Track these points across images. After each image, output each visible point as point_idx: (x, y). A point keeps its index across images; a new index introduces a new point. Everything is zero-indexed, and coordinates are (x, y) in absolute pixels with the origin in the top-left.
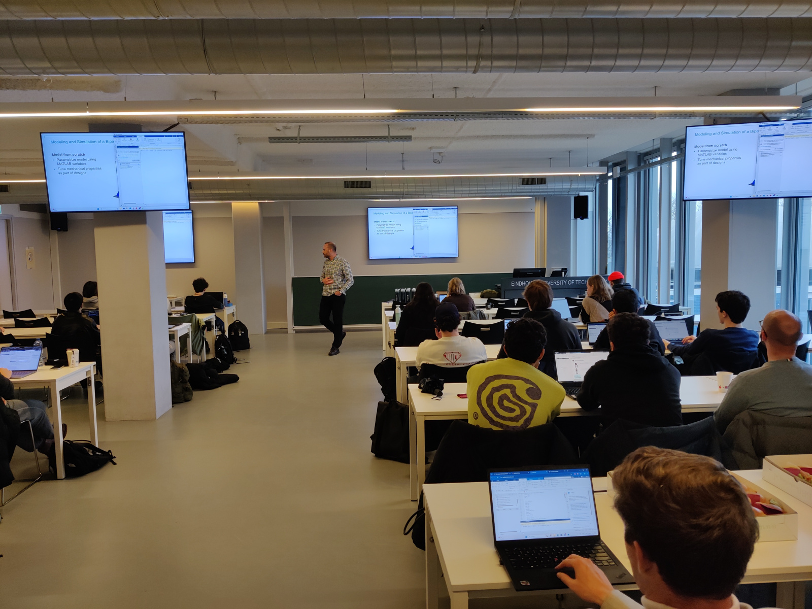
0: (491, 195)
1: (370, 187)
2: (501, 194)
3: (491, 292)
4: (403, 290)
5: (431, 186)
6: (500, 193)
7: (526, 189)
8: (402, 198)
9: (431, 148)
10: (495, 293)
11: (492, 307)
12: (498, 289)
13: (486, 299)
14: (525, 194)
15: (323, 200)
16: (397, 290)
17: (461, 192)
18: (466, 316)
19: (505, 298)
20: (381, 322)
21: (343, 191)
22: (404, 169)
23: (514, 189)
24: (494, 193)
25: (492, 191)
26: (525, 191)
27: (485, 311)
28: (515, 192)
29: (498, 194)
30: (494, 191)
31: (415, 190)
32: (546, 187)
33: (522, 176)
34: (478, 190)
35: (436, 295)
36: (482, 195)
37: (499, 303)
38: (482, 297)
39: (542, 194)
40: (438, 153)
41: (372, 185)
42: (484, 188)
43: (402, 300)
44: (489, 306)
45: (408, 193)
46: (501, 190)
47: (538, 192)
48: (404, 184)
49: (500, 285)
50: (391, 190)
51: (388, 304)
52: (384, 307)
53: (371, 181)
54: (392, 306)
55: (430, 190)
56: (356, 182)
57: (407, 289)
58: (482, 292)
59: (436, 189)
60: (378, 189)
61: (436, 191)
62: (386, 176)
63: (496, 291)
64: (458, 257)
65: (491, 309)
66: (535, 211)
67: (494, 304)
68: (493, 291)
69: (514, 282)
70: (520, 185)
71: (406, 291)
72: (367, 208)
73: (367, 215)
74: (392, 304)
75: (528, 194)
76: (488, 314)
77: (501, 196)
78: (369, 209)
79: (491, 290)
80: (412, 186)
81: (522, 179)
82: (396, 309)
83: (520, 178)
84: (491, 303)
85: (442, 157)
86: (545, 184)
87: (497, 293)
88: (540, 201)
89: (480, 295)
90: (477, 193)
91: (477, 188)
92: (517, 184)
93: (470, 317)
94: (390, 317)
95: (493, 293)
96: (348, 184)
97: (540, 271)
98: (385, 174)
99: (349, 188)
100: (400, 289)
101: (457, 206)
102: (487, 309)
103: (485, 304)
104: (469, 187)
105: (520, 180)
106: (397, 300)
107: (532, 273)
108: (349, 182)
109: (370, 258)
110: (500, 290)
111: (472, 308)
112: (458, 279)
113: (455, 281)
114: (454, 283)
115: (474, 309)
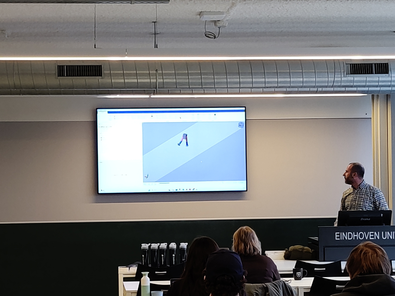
0: (300, 89)
1: (100, 75)
2: (315, 89)
3: (303, 249)
5: (201, 74)
6: (314, 87)
7: (357, 81)
8: (154, 94)
9: (200, 14)
10: (308, 252)
11: (304, 275)
12: (314, 245)
13: (295, 262)
14: (355, 89)
15: (21, 96)
16: (145, 246)
17: (250, 85)
19: (324, 261)
21: (55, 81)
22: (156, 46)
23: (337, 82)
25: (301, 84)
26: (355, 84)
27: (292, 283)
28: (339, 86)
30: (304, 84)
31: (174, 80)
32: (389, 79)
33: (351, 60)
34: (278, 82)
36: (285, 89)
37: (315, 269)
38: (287, 257)
39: (382, 89)
40: (212, 21)
41: (105, 72)
43: (152, 263)
44: (299, 274)
45: (163, 85)
46: (315, 82)
47: (377, 86)
48: (157, 70)
49: (316, 238)
50: (136, 81)
51: (129, 269)
52: (123, 275)
53: (101, 66)
54: (135, 273)
55: (201, 81)
56: (77, 66)
57: (161, 244)
58: (287, 249)
59: (209, 79)
60: (113, 79)
61: (210, 83)
62: (127, 57)
63: (310, 249)
64: (247, 191)
65: (302, 279)
66: (371, 116)
67: (306, 271)
68: (305, 249)
69: (339, 233)
70: (346, 74)
71: (160, 248)
72: (95, 109)
73: (96, 120)
74: (134, 270)
75: (359, 89)
76: (298, 287)
77: (316, 92)
78: (98, 110)
79: (301, 247)
80: (170, 74)
81: (350, 64)
82: (143, 279)
83: (346, 64)
84: (302, 269)
85: (219, 28)
86: (388, 73)
87: (311, 252)
88: (380, 100)
89: (284, 254)
90: (277, 87)
91: (276, 78)
92: (342, 74)
93: (267, 292)
94: (131, 293)
95: (306, 252)
96: (63, 70)
97: (382, 215)
98: (126, 54)
99: (64, 76)
100: (150, 244)
101: (245, 107)
102: (295, 279)
103: (292, 270)
104: (264, 77)
105: (346, 66)
106: (143, 263)
107: (370, 219)
108: (65, 67)
109: (100, 192)
110: (317, 246)
111: (273, 277)
112: (249, 229)
113: (245, 232)
114: (242, 236)
115: (275, 279)
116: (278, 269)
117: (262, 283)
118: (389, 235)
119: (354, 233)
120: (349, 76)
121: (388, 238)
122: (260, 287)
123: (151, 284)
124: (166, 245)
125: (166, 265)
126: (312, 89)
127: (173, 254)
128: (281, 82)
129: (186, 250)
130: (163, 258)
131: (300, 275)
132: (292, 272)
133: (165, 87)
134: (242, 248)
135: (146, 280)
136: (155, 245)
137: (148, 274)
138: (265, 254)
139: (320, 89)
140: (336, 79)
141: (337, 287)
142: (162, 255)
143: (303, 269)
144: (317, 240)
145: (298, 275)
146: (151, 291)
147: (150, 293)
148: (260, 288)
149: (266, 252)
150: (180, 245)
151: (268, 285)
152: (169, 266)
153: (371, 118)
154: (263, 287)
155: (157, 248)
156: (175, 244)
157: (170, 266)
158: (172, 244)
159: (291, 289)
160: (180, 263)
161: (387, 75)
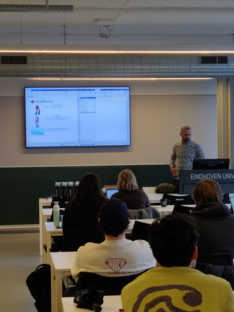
1: (26, 63)
2: (177, 74)
4: (65, 184)
5: (97, 63)
6: (176, 72)
7: (206, 69)
8: (64, 77)
9: (96, 20)
13: (162, 195)
14: (204, 74)
16: (58, 184)
17: (132, 71)
18: (137, 215)
19: (183, 194)
20: (38, 223)
22: (65, 43)
23: (192, 69)
24: (170, 72)
25: (167, 71)
26: (204, 71)
27: (160, 209)
28: (193, 72)
29: (175, 74)
30: (169, 71)
31: (78, 67)
32: (228, 67)
33: (201, 54)
34: (151, 69)
35: (104, 190)
38: (158, 192)
40: (104, 26)
41: (29, 61)
42: (158, 67)
43: (63, 196)
44: (164, 203)
45: (70, 71)
46: (177, 69)
48: (66, 60)
50: (51, 67)
51: (47, 200)
52: (42, 204)
53: (26, 57)
55: (97, 68)
57: (69, 182)
59: (103, 66)
60: (35, 66)
61: (104, 70)
62: (44, 50)
64: (130, 145)
65: (167, 206)
66: (217, 94)
69: (193, 174)
71: (68, 185)
72: (24, 87)
73: (24, 95)
74: (50, 201)
75: (208, 74)
76: (163, 212)
77: (178, 77)
79: (167, 184)
80: (75, 63)
81: (201, 57)
85: (110, 30)
87: (174, 188)
88: (223, 82)
89: (155, 189)
90: (150, 73)
91: (149, 66)
92: (196, 63)
93: (142, 215)
94: (47, 216)
95: (170, 188)
97: (223, 162)
99: (0, 64)
101: (129, 87)
102: (162, 207)
104: (141, 65)
105: (198, 58)
106: (57, 196)
107: (214, 165)
108: (1, 57)
109: (27, 146)
110: (178, 184)
111: (146, 204)
112: (130, 171)
113: (126, 173)
115: (147, 206)
118: (228, 176)
120: (200, 65)
124: (73, 183)
128: (153, 69)
130: (70, 192)
132: (160, 202)
133: (72, 72)
135: (57, 208)
137: (59, 203)
143: (167, 200)
144: (178, 179)
151: (142, 211)
154: (139, 212)
158: (77, 182)
159: (158, 213)
161: (226, 64)
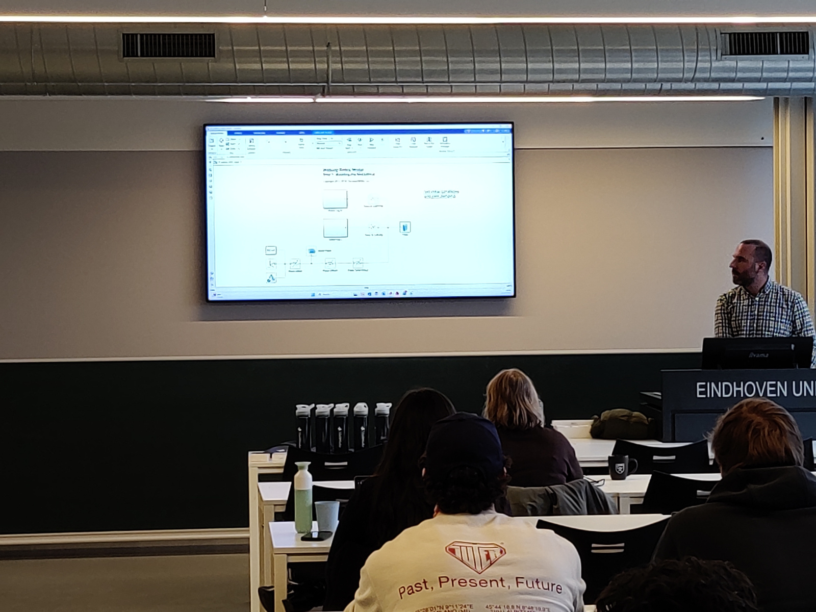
0: (626, 86)
1: (212, 54)
2: (657, 86)
3: (630, 416)
4: (323, 409)
5: (421, 53)
6: (655, 81)
7: (744, 70)
8: (324, 95)
10: (640, 422)
11: (633, 469)
12: (652, 407)
13: (612, 444)
14: (738, 86)
15: (48, 97)
16: (303, 409)
17: (523, 77)
19: (674, 441)
20: (244, 522)
21: (118, 67)
23: (703, 70)
25: (628, 76)
26: (739, 75)
27: (607, 486)
28: (706, 80)
30: (635, 76)
31: (365, 66)
32: (810, 65)
33: (731, 24)
34: (579, 71)
36: (593, 86)
37: (655, 458)
38: (597, 433)
41: (221, 47)
43: (318, 444)
44: (621, 467)
45: (342, 76)
46: (657, 71)
47: (784, 80)
48: (328, 45)
49: (657, 395)
50: (285, 66)
51: (271, 457)
52: (257, 468)
53: (213, 35)
54: (283, 465)
55: (419, 68)
56: (164, 35)
57: (337, 405)
58: (596, 416)
59: (438, 63)
60: (239, 63)
61: (441, 73)
62: (267, 16)
63: (646, 418)
64: (515, 296)
65: (628, 478)
66: (772, 144)
67: (636, 461)
68: (634, 417)
69: (704, 383)
70: (722, 55)
71: (335, 414)
72: (202, 125)
73: (202, 149)
74: (282, 458)
75: (748, 85)
76: (618, 494)
77: (659, 93)
78: (207, 128)
79: (626, 412)
80: (356, 54)
81: (730, 34)
82: (298, 478)
83: (721, 33)
84: (627, 456)
86: (808, 53)
87: (647, 423)
88: (791, 110)
89: (590, 427)
90: (577, 81)
91: (576, 62)
92: (713, 54)
93: (555, 505)
94: (275, 505)
95: (635, 422)
96: (134, 45)
97: (793, 346)
98: (265, 10)
99: (137, 56)
100: (313, 405)
101: (512, 123)
102: (613, 479)
103: (607, 459)
104: (551, 59)
105: (721, 37)
106: (300, 445)
107: (768, 355)
108: (139, 36)
109: (211, 298)
110: (660, 411)
111: (566, 472)
112: (520, 374)
113: (511, 379)
114: (506, 389)
115: (570, 478)
116: (579, 456)
117: (544, 486)
118: (807, 388)
119: (735, 383)
120: (727, 59)
121: (805, 395)
122: (540, 493)
123: (314, 487)
124: (347, 406)
125: (348, 449)
126: (650, 86)
127: (361, 427)
128: (586, 71)
129: (389, 417)
130: (340, 434)
131: (622, 470)
132: (606, 465)
133: (346, 79)
134: (504, 415)
135: (305, 479)
136: (323, 407)
137: (309, 466)
138: (552, 427)
139: (667, 86)
140: (700, 65)
141: (698, 494)
142: (340, 429)
143: (629, 457)
144: (660, 398)
145: (618, 470)
146: (314, 500)
147: (314, 505)
148: (539, 496)
149: (556, 424)
150: (376, 407)
151: (556, 490)
152: (353, 450)
153: (772, 147)
154: (546, 493)
155: (328, 413)
156: (365, 406)
157: (355, 450)
158: (359, 404)
159: (603, 498)
160: (376, 444)
161: (806, 56)
